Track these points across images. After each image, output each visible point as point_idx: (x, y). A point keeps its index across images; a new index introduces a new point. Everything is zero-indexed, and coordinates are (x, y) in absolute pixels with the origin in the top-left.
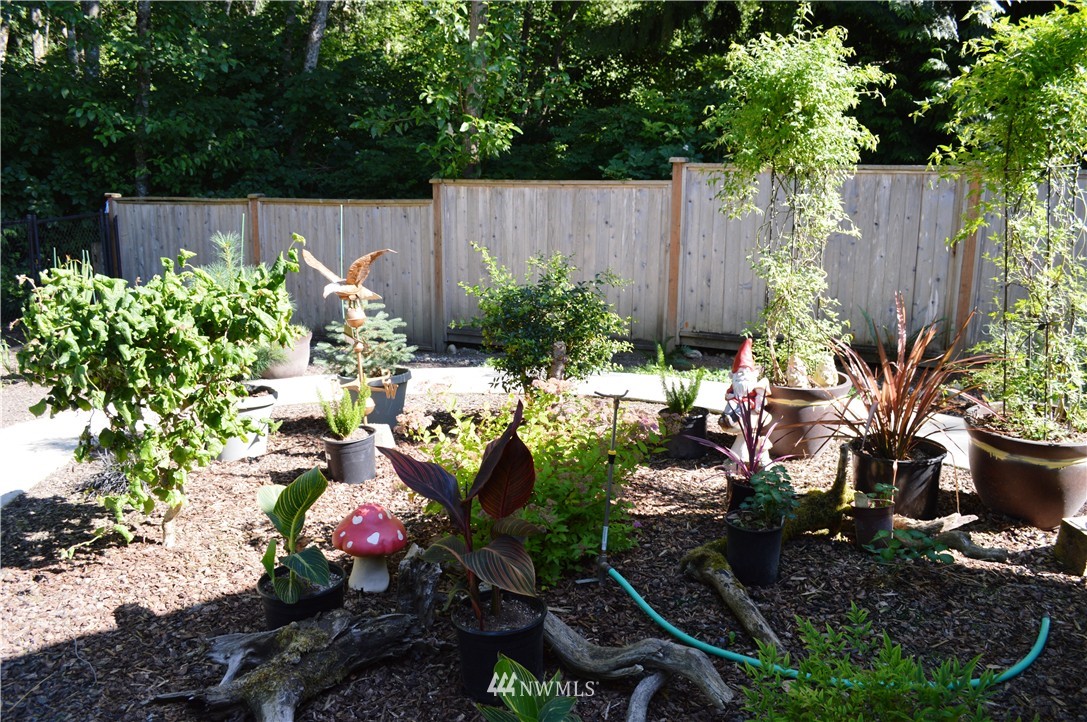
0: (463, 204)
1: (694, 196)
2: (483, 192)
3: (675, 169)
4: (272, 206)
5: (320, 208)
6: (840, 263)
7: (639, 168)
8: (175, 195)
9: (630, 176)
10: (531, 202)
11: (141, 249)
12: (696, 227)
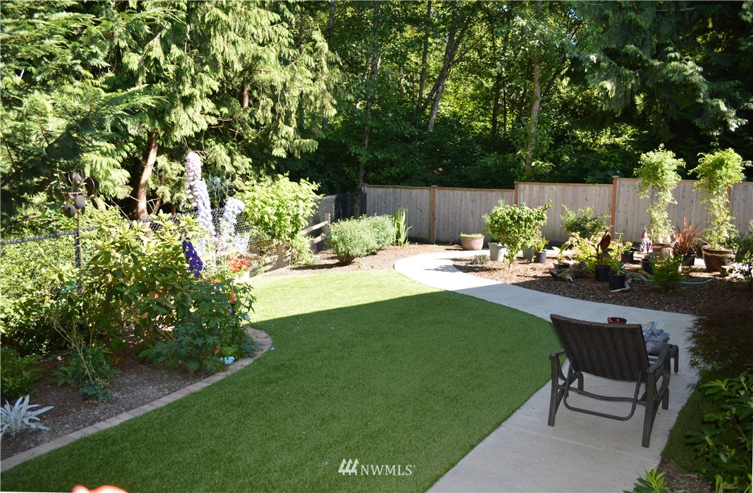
0: (527, 191)
1: (622, 190)
2: (536, 187)
3: (614, 180)
4: (442, 191)
5: (464, 192)
6: (678, 216)
7: (599, 179)
8: (383, 184)
9: (597, 182)
10: (556, 191)
11: (377, 207)
12: (622, 202)
